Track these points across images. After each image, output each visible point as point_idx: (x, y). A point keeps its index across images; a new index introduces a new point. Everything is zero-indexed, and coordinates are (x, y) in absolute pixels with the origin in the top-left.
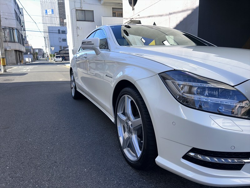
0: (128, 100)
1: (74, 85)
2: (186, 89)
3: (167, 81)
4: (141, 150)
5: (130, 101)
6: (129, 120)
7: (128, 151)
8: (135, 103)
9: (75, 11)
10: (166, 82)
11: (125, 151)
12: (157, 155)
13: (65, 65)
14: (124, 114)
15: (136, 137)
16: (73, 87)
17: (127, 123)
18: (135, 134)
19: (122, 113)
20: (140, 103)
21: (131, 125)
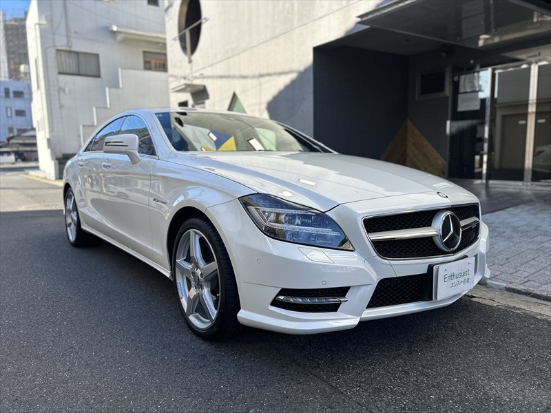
0: (195, 238)
1: (75, 218)
2: (273, 217)
3: (249, 207)
4: (216, 309)
5: (198, 237)
6: (198, 268)
7: (197, 318)
8: (207, 240)
9: (53, 51)
10: (248, 209)
11: (192, 318)
12: (240, 309)
13: (27, 174)
14: (189, 259)
15: (208, 292)
16: (70, 224)
17: (194, 273)
18: (207, 287)
19: (184, 260)
20: (215, 239)
21: (202, 274)
